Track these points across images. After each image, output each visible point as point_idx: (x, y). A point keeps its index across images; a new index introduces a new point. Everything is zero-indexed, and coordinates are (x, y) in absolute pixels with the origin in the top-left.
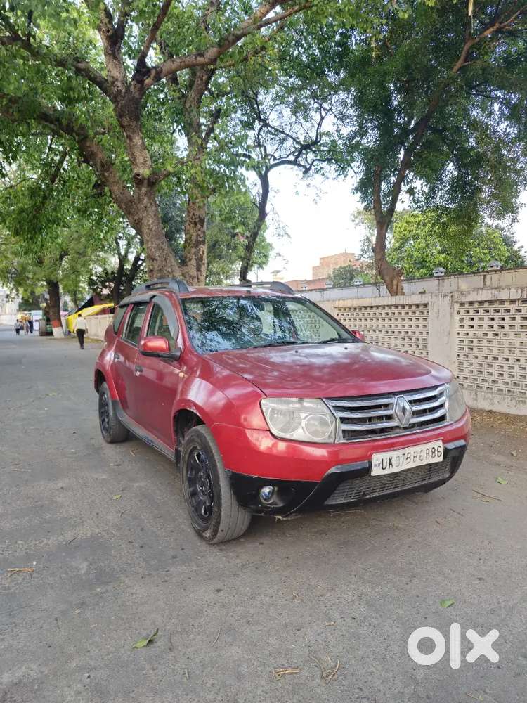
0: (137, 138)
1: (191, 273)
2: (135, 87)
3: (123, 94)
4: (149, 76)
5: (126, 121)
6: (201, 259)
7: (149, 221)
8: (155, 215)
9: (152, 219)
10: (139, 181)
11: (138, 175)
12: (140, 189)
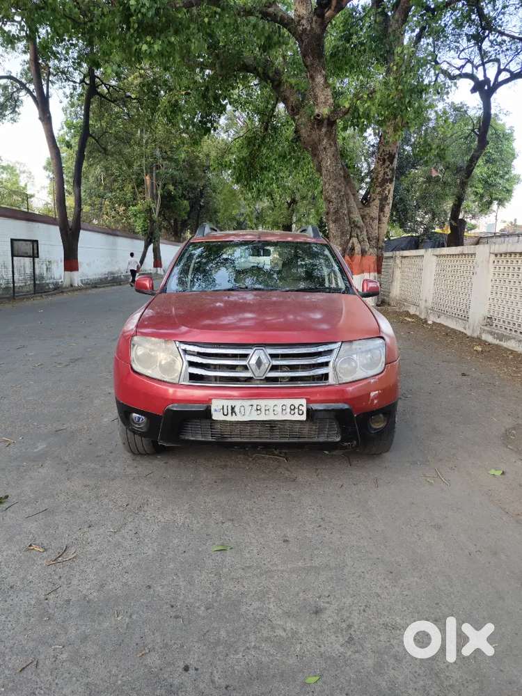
0: (319, 77)
1: (372, 215)
2: (316, 22)
3: (308, 32)
4: (330, 8)
5: (309, 60)
6: (386, 198)
7: (327, 163)
8: (333, 156)
9: (331, 160)
10: (318, 122)
11: (318, 115)
12: (320, 130)
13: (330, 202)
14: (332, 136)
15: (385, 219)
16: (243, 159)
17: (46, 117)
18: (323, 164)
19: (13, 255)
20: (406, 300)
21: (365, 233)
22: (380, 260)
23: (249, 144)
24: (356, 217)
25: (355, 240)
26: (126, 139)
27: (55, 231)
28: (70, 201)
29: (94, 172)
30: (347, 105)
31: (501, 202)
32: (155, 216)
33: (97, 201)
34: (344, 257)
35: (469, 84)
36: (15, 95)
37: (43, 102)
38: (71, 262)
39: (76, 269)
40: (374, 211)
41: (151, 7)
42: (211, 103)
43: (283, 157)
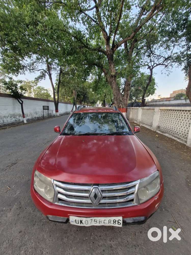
0: (112, 65)
2: (111, 52)
3: (109, 54)
5: (110, 61)
6: (128, 95)
8: (116, 84)
9: (115, 86)
10: (112, 76)
11: (112, 75)
12: (112, 79)
13: (115, 96)
14: (115, 80)
15: (128, 99)
16: (94, 86)
17: (51, 78)
18: (113, 86)
19: (43, 109)
20: (133, 119)
21: (123, 103)
22: (127, 109)
23: (95, 83)
24: (121, 99)
25: (121, 105)
26: (68, 83)
27: (53, 103)
28: (56, 97)
29: (62, 90)
30: (119, 72)
31: (152, 95)
32: (75, 99)
33: (64, 96)
34: (118, 109)
35: (147, 67)
36: (45, 74)
37: (50, 75)
38: (57, 110)
39: (58, 112)
40: (125, 98)
41: (70, 48)
42: (86, 73)
43: (103, 85)
